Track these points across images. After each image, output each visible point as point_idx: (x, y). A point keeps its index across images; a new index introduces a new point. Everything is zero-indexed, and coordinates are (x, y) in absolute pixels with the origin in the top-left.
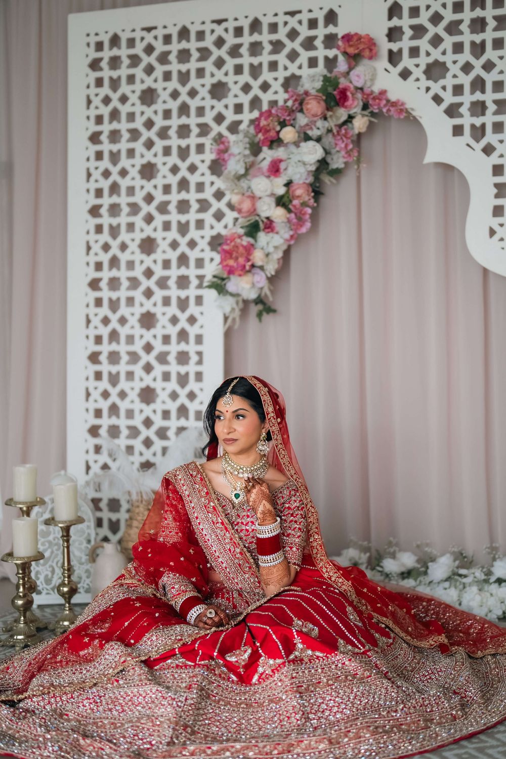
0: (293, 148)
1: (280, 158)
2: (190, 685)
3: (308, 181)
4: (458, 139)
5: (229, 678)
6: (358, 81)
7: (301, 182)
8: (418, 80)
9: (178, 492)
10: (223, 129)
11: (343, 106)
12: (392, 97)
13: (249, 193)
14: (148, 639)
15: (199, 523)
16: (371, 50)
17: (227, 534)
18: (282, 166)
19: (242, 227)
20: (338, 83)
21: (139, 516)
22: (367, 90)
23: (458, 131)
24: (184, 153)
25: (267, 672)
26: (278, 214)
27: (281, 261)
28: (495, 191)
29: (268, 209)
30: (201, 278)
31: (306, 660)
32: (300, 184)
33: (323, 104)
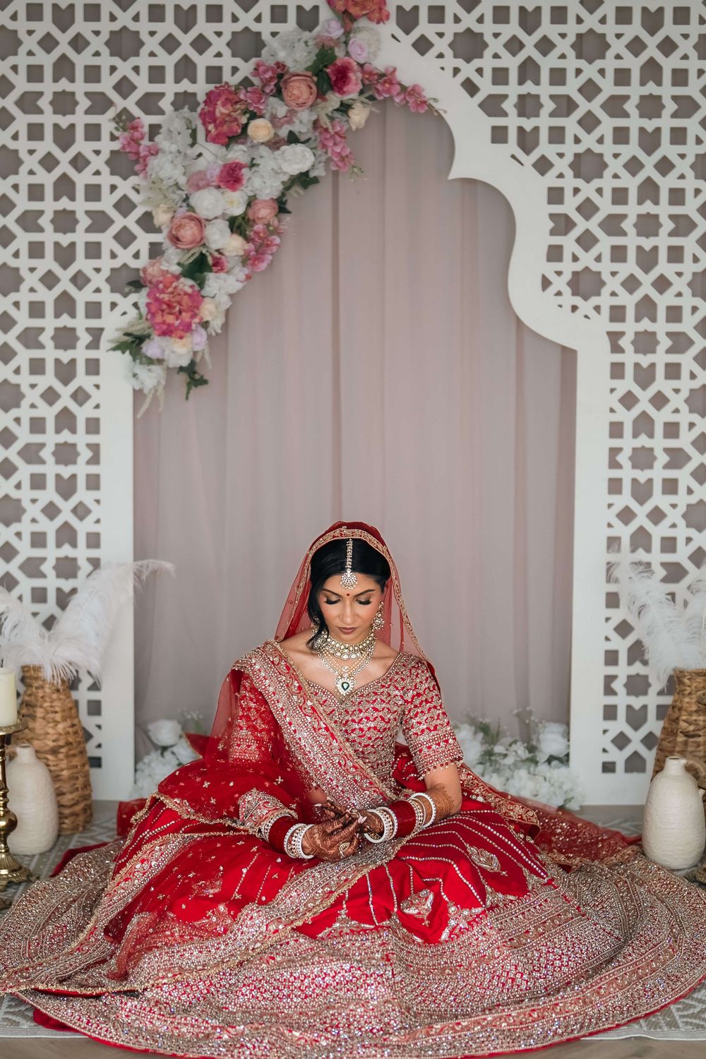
0: (264, 151)
2: (387, 955)
3: (275, 196)
4: (499, 147)
5: (414, 941)
6: (359, 55)
7: (268, 198)
8: (441, 56)
9: (256, 690)
11: (339, 90)
13: (190, 214)
14: (285, 896)
15: (295, 731)
16: (381, 10)
17: (335, 743)
19: (180, 264)
20: (334, 57)
21: (45, 701)
22: (368, 68)
23: (499, 135)
24: (64, 138)
25: (461, 925)
26: (233, 245)
28: (551, 225)
29: (220, 238)
30: (96, 334)
31: (501, 905)
32: (266, 201)
33: (314, 88)
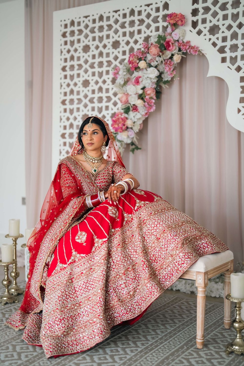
0: (145, 71)
1: (140, 76)
3: (153, 87)
4: (224, 64)
6: (176, 37)
10: (117, 63)
11: (168, 50)
12: (193, 44)
13: (126, 93)
16: (182, 21)
18: (140, 80)
19: (122, 109)
20: (166, 38)
22: (181, 41)
24: (100, 75)
26: (139, 103)
27: (142, 125)
28: (241, 90)
29: (135, 101)
32: (149, 88)
33: (158, 49)
